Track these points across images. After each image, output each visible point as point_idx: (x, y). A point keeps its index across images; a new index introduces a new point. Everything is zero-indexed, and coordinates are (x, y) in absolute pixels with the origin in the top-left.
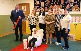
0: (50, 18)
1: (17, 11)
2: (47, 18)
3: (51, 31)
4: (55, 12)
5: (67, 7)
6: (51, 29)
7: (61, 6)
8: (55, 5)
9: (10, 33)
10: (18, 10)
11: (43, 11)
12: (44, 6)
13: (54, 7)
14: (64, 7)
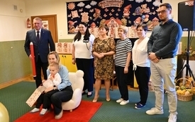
0: (103, 46)
1: (38, 32)
2: (97, 46)
3: (106, 74)
4: (112, 33)
5: (137, 22)
6: (105, 70)
7: (124, 21)
8: (112, 19)
9: (14, 82)
10: (40, 31)
11: (85, 31)
12: (88, 21)
13: (110, 22)
14: (130, 22)
